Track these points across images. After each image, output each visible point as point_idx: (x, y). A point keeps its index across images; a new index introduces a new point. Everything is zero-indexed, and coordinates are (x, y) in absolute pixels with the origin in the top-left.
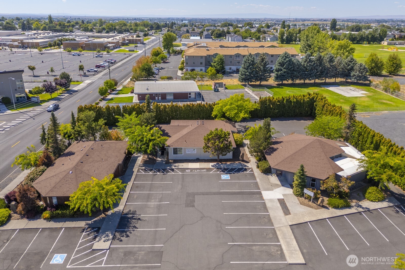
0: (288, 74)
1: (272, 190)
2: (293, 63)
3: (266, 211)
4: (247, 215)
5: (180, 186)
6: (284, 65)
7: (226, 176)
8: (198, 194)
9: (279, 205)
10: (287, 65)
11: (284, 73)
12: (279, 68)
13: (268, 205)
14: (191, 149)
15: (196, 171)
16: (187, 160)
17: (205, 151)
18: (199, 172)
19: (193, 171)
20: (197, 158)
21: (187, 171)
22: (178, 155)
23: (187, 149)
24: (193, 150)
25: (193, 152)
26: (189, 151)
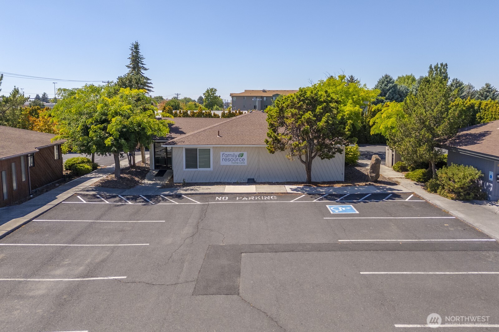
2: (399, 92)
6: (385, 94)
10: (390, 93)
14: (232, 153)
15: (247, 199)
16: (221, 182)
17: (271, 147)
18: (255, 200)
19: (237, 198)
20: (249, 179)
21: (220, 199)
22: (199, 169)
23: (222, 153)
24: (237, 157)
25: (238, 161)
26: (227, 158)
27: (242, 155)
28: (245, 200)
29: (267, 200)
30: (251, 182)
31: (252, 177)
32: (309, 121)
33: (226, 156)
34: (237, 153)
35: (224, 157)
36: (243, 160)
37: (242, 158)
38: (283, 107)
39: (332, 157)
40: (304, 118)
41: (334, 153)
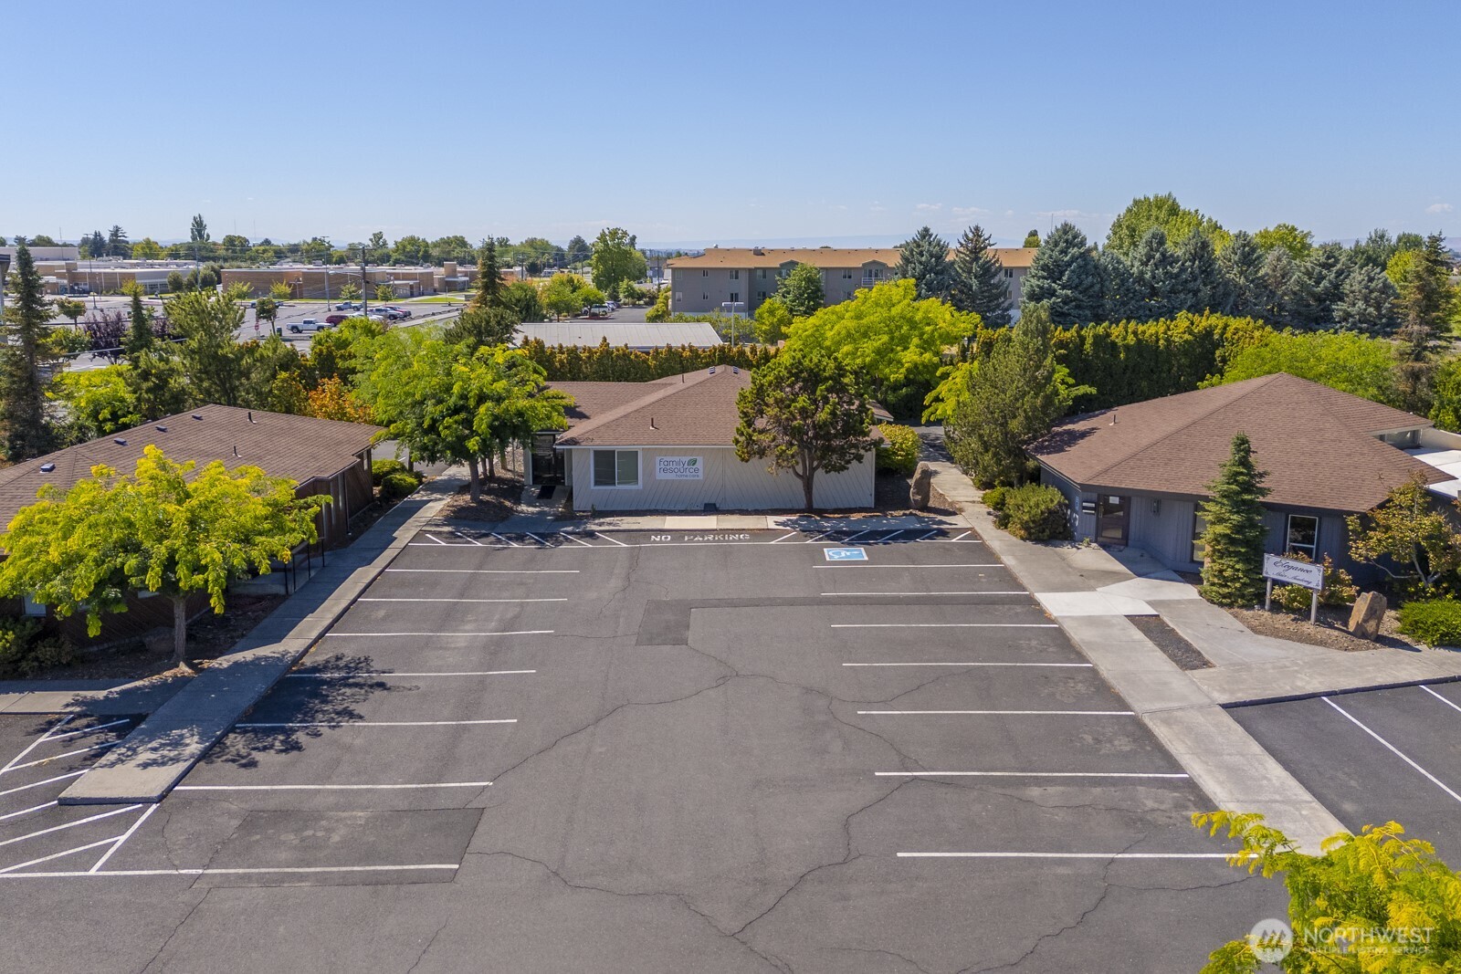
0: (1078, 307)
1: (1092, 589)
2: (1096, 267)
3: (1072, 656)
4: (969, 670)
5: (615, 583)
6: (1062, 274)
7: (848, 551)
8: (705, 604)
9: (1138, 635)
10: (1073, 271)
11: (1065, 303)
12: (1041, 288)
13: (1078, 635)
14: (677, 459)
15: (701, 539)
16: (657, 510)
17: (743, 452)
18: (714, 541)
19: (686, 539)
20: (706, 505)
21: (658, 539)
22: (618, 487)
23: (658, 459)
24: (686, 466)
25: (688, 473)
26: (668, 467)
27: (694, 462)
28: (699, 541)
29: (734, 540)
30: (710, 509)
31: (713, 501)
32: (803, 411)
33: (666, 463)
34: (686, 459)
35: (662, 466)
36: (696, 470)
37: (694, 467)
38: (762, 385)
39: (843, 468)
40: (795, 407)
41: (848, 462)
